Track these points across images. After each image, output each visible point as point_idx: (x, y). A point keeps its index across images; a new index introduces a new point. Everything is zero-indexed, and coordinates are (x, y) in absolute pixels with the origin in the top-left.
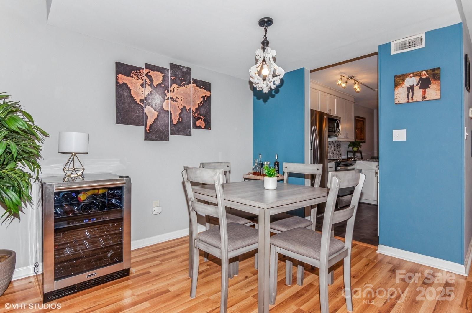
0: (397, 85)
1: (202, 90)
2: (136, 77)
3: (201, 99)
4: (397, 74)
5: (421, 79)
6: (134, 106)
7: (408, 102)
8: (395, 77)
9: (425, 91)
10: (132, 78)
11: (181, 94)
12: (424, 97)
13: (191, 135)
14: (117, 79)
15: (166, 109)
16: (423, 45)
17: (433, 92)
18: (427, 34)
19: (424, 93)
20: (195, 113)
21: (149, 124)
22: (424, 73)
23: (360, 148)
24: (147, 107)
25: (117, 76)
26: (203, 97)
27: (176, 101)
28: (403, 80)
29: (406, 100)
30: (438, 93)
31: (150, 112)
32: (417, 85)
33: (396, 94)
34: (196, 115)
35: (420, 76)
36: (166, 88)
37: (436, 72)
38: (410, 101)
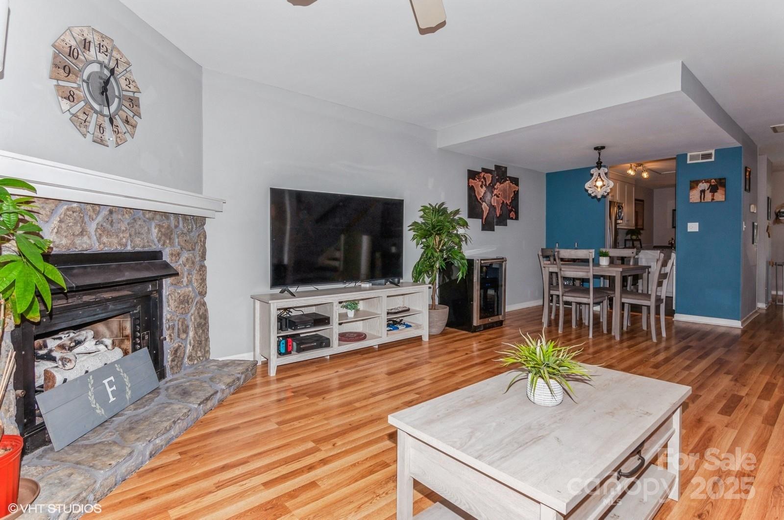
0: (692, 188)
1: (514, 185)
2: (478, 180)
3: (513, 194)
4: (692, 180)
5: (711, 185)
6: (477, 203)
7: (701, 202)
8: (690, 181)
9: (714, 194)
10: (476, 181)
11: (501, 191)
12: (713, 199)
13: (506, 225)
14: (468, 183)
15: (493, 204)
16: (713, 159)
17: (720, 196)
18: (716, 151)
19: (713, 196)
20: (509, 206)
21: (484, 217)
22: (713, 180)
23: (639, 236)
24: (484, 203)
25: (468, 181)
26: (514, 192)
27: (499, 197)
28: (697, 185)
29: (699, 200)
30: (724, 196)
31: (485, 207)
32: (708, 189)
33: (691, 195)
34: (510, 208)
35: (710, 183)
36: (493, 187)
37: (722, 181)
38: (702, 201)
